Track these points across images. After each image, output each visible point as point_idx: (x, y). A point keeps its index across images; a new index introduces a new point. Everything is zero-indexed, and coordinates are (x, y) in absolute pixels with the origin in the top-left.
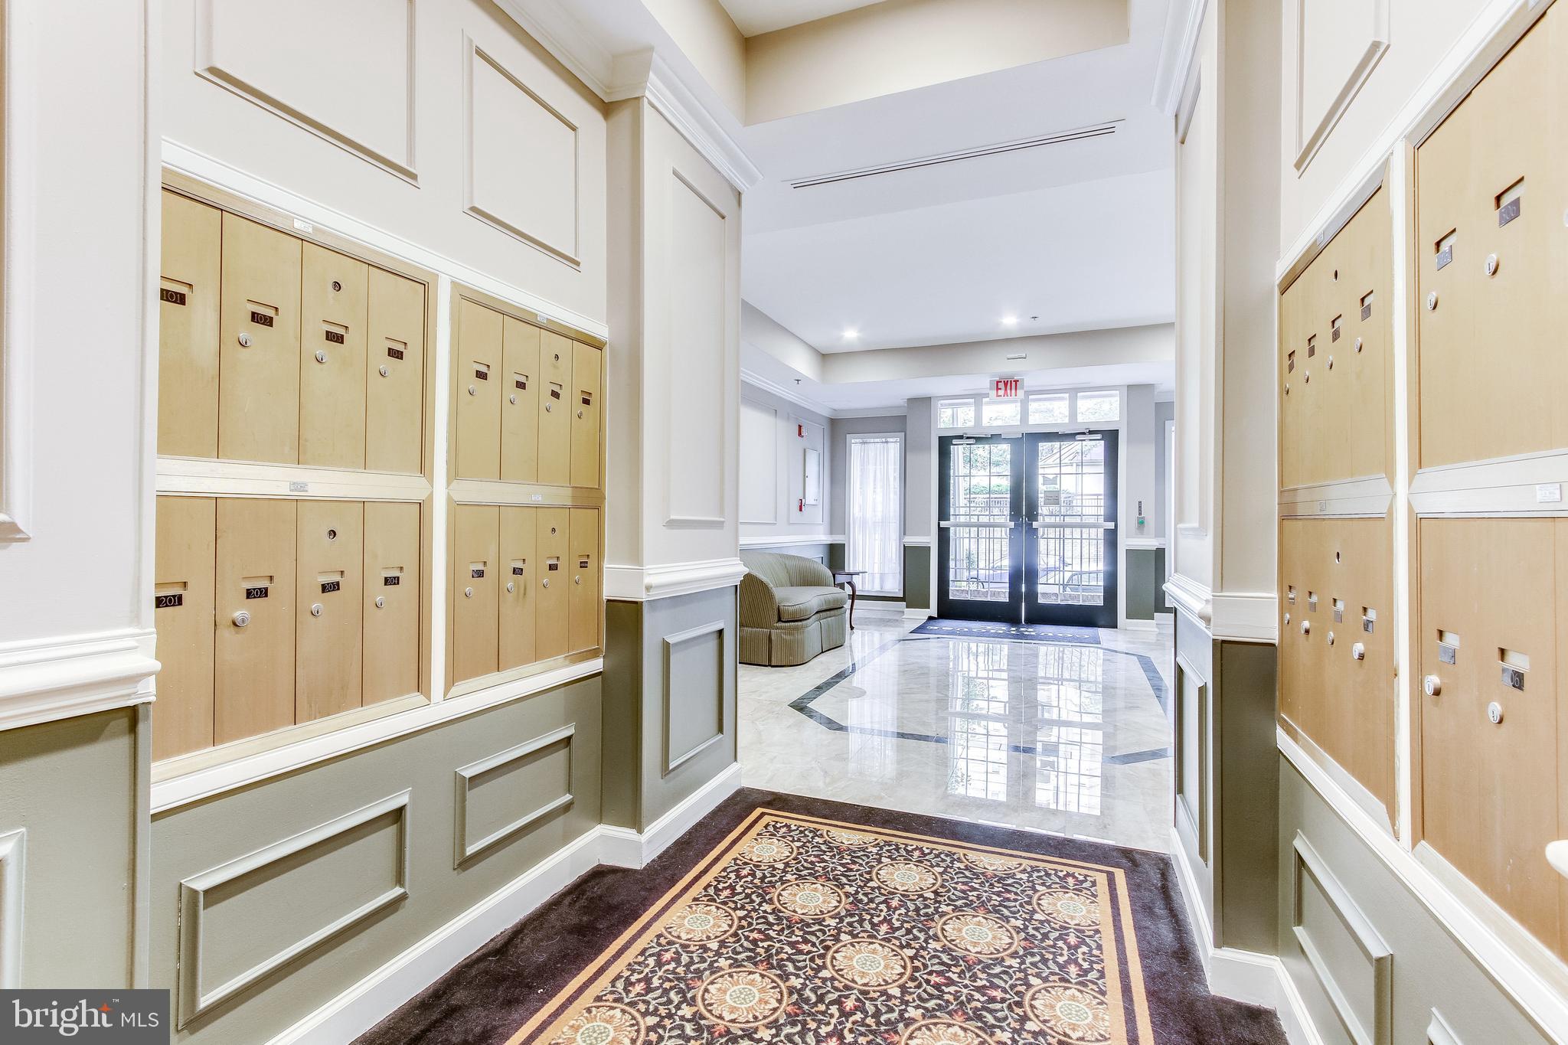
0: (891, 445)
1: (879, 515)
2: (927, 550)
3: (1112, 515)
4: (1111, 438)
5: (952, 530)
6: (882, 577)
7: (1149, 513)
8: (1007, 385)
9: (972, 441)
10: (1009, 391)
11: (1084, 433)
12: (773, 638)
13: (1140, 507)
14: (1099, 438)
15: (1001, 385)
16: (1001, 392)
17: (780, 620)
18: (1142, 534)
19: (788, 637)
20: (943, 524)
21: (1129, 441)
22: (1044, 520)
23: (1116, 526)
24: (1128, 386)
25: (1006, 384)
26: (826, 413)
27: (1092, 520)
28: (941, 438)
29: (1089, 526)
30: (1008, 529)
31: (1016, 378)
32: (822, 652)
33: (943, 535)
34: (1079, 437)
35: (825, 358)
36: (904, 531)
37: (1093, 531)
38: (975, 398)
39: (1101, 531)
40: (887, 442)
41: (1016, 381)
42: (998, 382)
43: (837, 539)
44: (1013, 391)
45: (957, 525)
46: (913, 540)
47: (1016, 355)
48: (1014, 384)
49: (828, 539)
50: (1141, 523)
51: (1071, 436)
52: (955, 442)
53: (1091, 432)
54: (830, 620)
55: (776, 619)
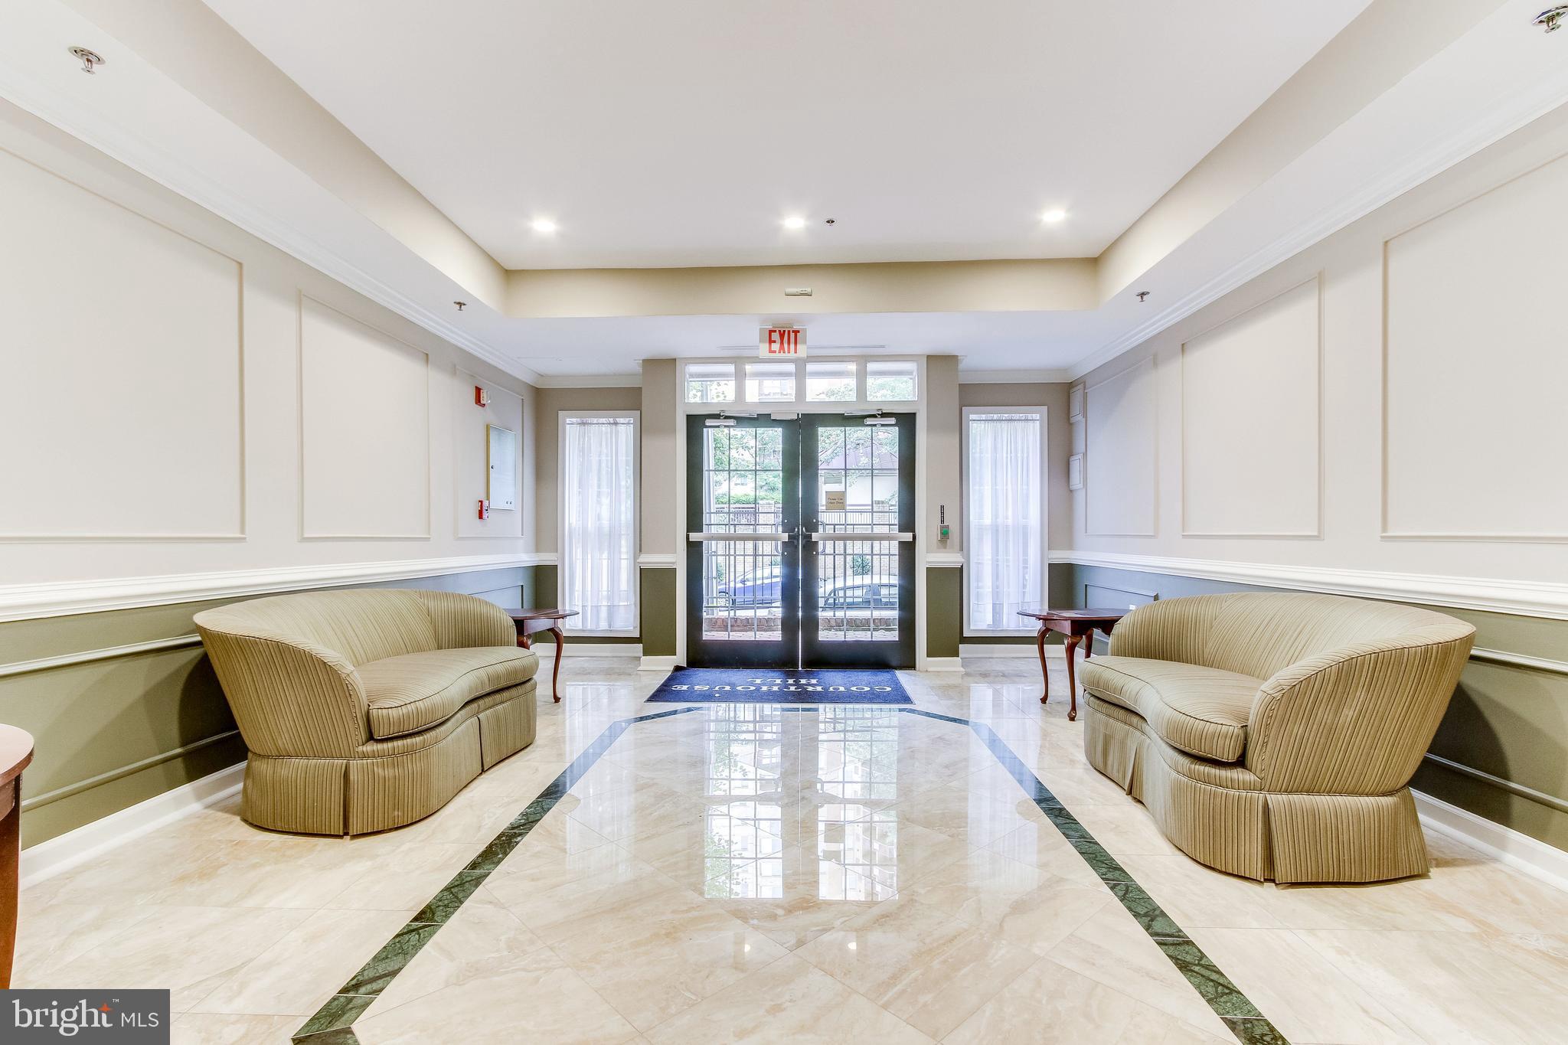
0: (622, 428)
1: (605, 523)
2: (672, 572)
3: (908, 523)
4: (906, 422)
5: (705, 543)
6: (611, 609)
7: (952, 521)
8: (784, 335)
9: (731, 422)
10: (786, 346)
11: (874, 416)
12: (353, 777)
13: (942, 513)
14: (893, 423)
15: (776, 336)
16: (776, 346)
17: (371, 738)
18: (945, 548)
19: (389, 772)
20: (695, 537)
21: (930, 428)
22: (824, 530)
23: (914, 537)
24: (928, 357)
25: (782, 335)
26: (528, 378)
27: (885, 530)
28: (689, 417)
29: (881, 538)
30: (780, 543)
31: (795, 328)
32: (483, 771)
33: (694, 551)
34: (869, 421)
35: (510, 276)
36: (640, 547)
37: (885, 543)
38: (735, 363)
39: (895, 545)
40: (616, 424)
41: (796, 332)
42: (771, 332)
43: (546, 559)
44: (792, 346)
45: (712, 538)
46: (655, 559)
47: (799, 290)
48: (792, 335)
49: (529, 559)
50: (945, 535)
51: (857, 420)
52: (708, 422)
53: (884, 415)
54: (504, 707)
55: (364, 736)
